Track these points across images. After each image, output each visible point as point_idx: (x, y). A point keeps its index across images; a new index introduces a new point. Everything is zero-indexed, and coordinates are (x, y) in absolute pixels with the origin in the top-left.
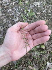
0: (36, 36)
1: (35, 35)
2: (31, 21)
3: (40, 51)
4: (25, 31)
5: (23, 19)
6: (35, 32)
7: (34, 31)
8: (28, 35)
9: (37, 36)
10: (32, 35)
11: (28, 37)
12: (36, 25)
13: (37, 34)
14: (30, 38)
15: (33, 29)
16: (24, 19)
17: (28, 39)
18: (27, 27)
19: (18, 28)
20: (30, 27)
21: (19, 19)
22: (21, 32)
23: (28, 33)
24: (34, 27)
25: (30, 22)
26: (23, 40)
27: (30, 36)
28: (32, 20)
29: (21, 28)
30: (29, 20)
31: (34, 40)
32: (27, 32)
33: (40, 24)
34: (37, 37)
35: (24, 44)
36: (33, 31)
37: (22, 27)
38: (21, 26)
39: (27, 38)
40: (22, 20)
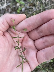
0: (44, 43)
1: (41, 40)
2: (34, 8)
3: (51, 68)
4: (18, 33)
5: (16, 4)
6: (42, 34)
7: (38, 33)
8: (27, 40)
9: (46, 41)
10: (34, 41)
11: (26, 45)
12: (43, 20)
13: (45, 38)
14: (30, 47)
15: (37, 28)
16: (18, 5)
17: (25, 49)
18: (23, 24)
19: (3, 26)
20: (30, 23)
21: (9, 4)
22: (11, 34)
23: (27, 37)
24: (39, 24)
25: (31, 10)
26: (14, 52)
27: (31, 43)
28: (34, 5)
29: (10, 27)
30: (30, 6)
31: (38, 50)
32: (23, 35)
33: (51, 17)
34: (46, 44)
35: (18, 59)
36: (36, 32)
37: (14, 23)
38: (12, 21)
39: (23, 46)
40: (14, 6)
